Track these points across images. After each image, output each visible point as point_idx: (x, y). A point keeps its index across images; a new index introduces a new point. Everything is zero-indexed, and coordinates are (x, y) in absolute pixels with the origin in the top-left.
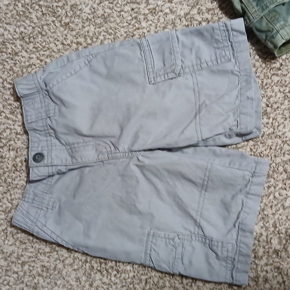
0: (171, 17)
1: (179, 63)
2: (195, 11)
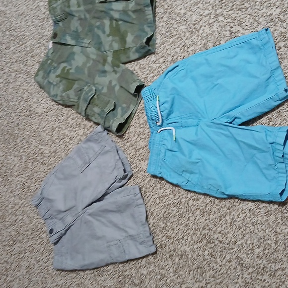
0: (79, 137)
1: (87, 158)
2: (86, 130)
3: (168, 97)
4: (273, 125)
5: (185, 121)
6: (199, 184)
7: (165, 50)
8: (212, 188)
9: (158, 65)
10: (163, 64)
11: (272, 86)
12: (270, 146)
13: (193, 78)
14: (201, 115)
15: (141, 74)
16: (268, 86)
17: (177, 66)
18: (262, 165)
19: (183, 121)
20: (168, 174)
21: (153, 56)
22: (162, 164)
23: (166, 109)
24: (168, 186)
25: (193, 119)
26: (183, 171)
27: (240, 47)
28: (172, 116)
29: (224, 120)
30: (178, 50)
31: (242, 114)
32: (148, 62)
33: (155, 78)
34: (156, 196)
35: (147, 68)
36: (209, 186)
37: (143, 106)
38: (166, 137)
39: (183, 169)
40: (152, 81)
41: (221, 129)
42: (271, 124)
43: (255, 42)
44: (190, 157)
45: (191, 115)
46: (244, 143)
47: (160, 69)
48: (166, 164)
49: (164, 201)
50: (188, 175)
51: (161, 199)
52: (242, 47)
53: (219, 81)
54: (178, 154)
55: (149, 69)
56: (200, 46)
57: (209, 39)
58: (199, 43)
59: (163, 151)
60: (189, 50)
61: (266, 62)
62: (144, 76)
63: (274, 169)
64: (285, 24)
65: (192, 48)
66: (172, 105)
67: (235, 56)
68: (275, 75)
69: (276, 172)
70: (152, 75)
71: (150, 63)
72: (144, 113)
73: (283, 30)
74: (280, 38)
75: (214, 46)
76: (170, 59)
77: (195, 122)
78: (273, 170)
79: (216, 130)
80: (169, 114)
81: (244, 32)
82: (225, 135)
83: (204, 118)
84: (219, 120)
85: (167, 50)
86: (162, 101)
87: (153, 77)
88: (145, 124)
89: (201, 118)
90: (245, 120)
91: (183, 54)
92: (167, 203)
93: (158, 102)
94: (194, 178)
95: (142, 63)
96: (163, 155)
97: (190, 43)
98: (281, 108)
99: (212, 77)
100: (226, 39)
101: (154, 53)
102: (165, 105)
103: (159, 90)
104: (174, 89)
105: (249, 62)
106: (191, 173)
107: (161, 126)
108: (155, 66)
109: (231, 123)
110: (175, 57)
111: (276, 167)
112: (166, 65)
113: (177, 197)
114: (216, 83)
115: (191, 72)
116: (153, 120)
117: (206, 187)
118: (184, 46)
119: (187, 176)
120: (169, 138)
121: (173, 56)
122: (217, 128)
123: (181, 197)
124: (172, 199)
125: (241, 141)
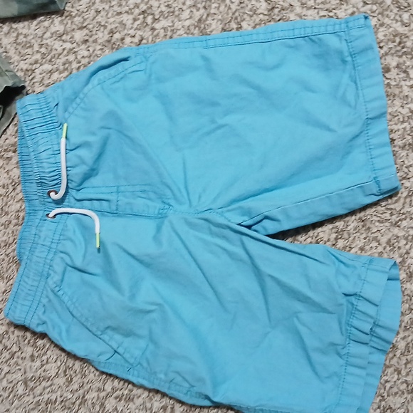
3: (94, 134)
4: (344, 248)
5: (126, 200)
6: (145, 364)
7: (93, 12)
8: (179, 379)
9: (68, 46)
10: (83, 47)
11: (358, 156)
12: (343, 300)
13: (163, 99)
14: (174, 195)
15: (16, 58)
16: (348, 153)
17: (126, 60)
18: (311, 342)
19: (123, 200)
20: (63, 327)
21: (57, 19)
22: (50, 301)
23: (83, 162)
24: (53, 353)
25: (150, 199)
26: (108, 328)
27: (290, 47)
28: (94, 181)
29: (235, 219)
30: (127, 19)
31: (285, 212)
32: (39, 32)
33: (55, 76)
34: (18, 376)
35: (36, 47)
36: (172, 376)
37: (12, 140)
38: (70, 234)
39: (109, 323)
40: (46, 82)
41: (224, 237)
42: (341, 243)
43: (333, 42)
44: (133, 297)
45: (146, 188)
46: (279, 282)
47: (71, 58)
48: (62, 302)
49: (38, 391)
50: (118, 337)
51: (31, 384)
52: (296, 47)
53: (229, 119)
54: (100, 282)
55: (43, 50)
56: (187, 23)
57: (212, 11)
58: (186, 14)
59: (58, 267)
60: (157, 26)
61: (357, 96)
62: (23, 65)
63: (338, 354)
64: (406, 16)
65: (164, 23)
66: (100, 156)
67: (276, 67)
68: (371, 133)
69: (342, 362)
70: (47, 67)
71: (48, 35)
72: (14, 161)
73: (401, 29)
74: (391, 45)
75: (224, 30)
76: (102, 36)
77: (154, 207)
78: (337, 357)
79: (209, 238)
80: (87, 177)
81: (305, 12)
82: (231, 255)
83: (180, 203)
84: (221, 214)
85: (98, 12)
86: (75, 139)
87: (51, 72)
88: (11, 188)
89: (172, 202)
90: (286, 226)
91: (139, 33)
92: (46, 397)
93: (63, 140)
94: (133, 348)
95: (25, 31)
96: (57, 278)
97: (163, 8)
98: (370, 211)
99: (214, 104)
100: (257, 19)
101: (60, 12)
102: (82, 152)
103: (70, 110)
104: (112, 114)
105: (308, 88)
106: (128, 334)
107: (59, 202)
108: (58, 45)
109: (249, 227)
110: (117, 36)
111: (345, 351)
112: (91, 49)
113: (76, 386)
114: (221, 122)
115: (160, 80)
116: (40, 184)
117: (162, 376)
118: (143, 12)
119: (116, 339)
120: (78, 237)
121: (112, 32)
122: (212, 233)
123: (86, 387)
124: (59, 389)
125: (272, 277)
